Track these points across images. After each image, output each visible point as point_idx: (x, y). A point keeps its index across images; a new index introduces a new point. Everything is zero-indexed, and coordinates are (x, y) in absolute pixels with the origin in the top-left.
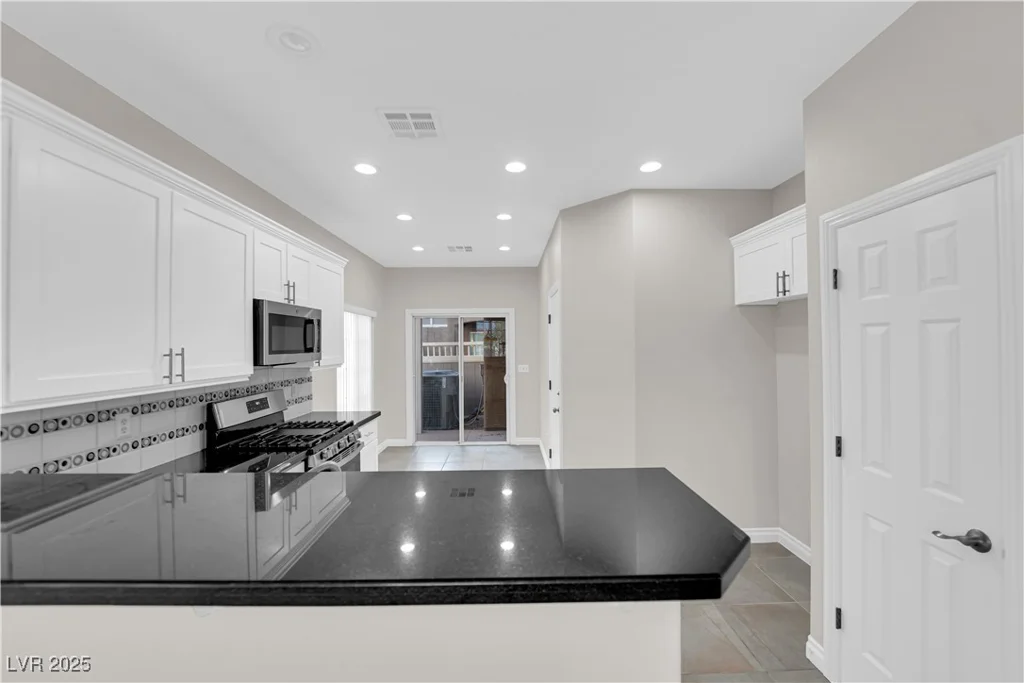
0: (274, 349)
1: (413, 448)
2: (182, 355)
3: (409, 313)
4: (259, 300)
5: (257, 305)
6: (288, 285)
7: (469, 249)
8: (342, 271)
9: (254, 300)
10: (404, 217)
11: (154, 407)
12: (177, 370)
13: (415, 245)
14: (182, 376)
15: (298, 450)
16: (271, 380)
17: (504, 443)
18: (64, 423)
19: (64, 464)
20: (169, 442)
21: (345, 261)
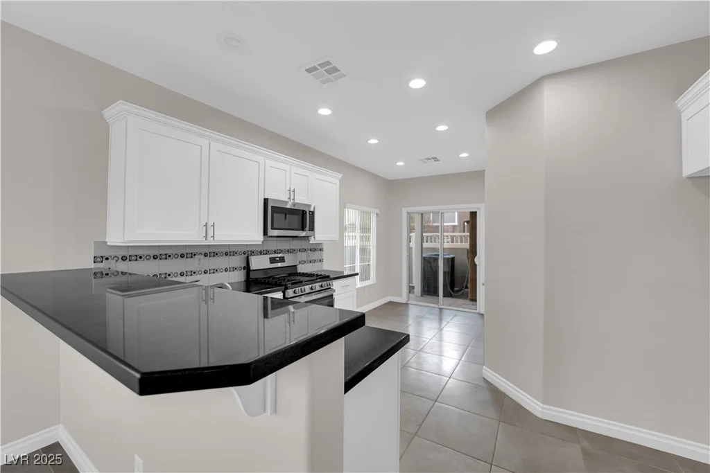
0: (275, 227)
1: (406, 304)
2: (213, 226)
3: (404, 211)
4: (267, 199)
5: (266, 201)
6: (290, 190)
7: (436, 159)
8: (337, 182)
9: (265, 199)
10: (373, 141)
11: (217, 254)
12: (210, 234)
13: (398, 161)
14: (213, 237)
15: (280, 285)
16: (292, 248)
17: (475, 311)
18: (170, 256)
19: (169, 275)
20: (224, 273)
21: (340, 176)
